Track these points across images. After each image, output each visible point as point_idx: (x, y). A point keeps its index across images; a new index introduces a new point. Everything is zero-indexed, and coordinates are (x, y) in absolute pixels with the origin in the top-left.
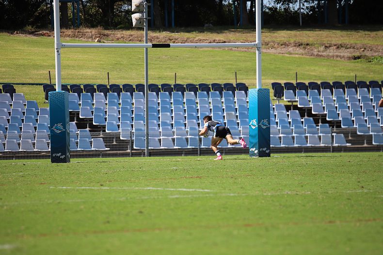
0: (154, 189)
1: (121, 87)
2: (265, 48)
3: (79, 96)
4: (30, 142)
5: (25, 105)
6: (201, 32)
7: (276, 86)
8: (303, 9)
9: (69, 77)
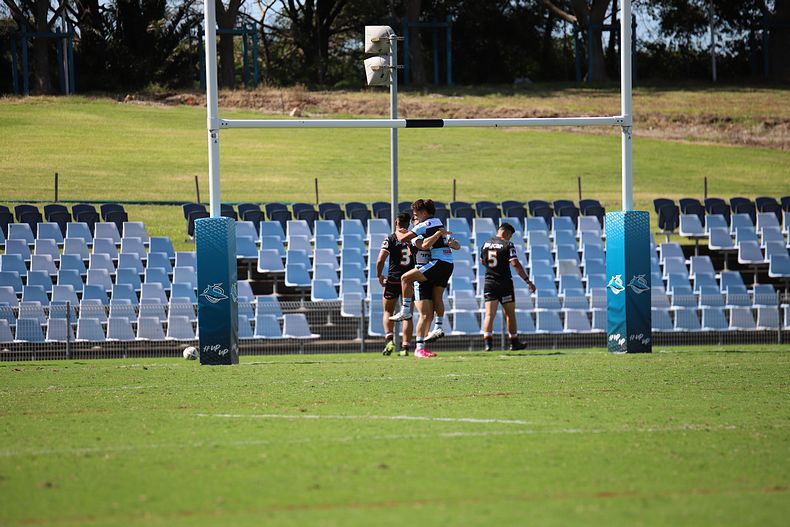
0: (410, 418)
1: (343, 208)
2: (639, 127)
3: (257, 227)
4: (157, 322)
5: (147, 246)
6: (507, 95)
7: (661, 205)
8: (719, 46)
9: (237, 187)
